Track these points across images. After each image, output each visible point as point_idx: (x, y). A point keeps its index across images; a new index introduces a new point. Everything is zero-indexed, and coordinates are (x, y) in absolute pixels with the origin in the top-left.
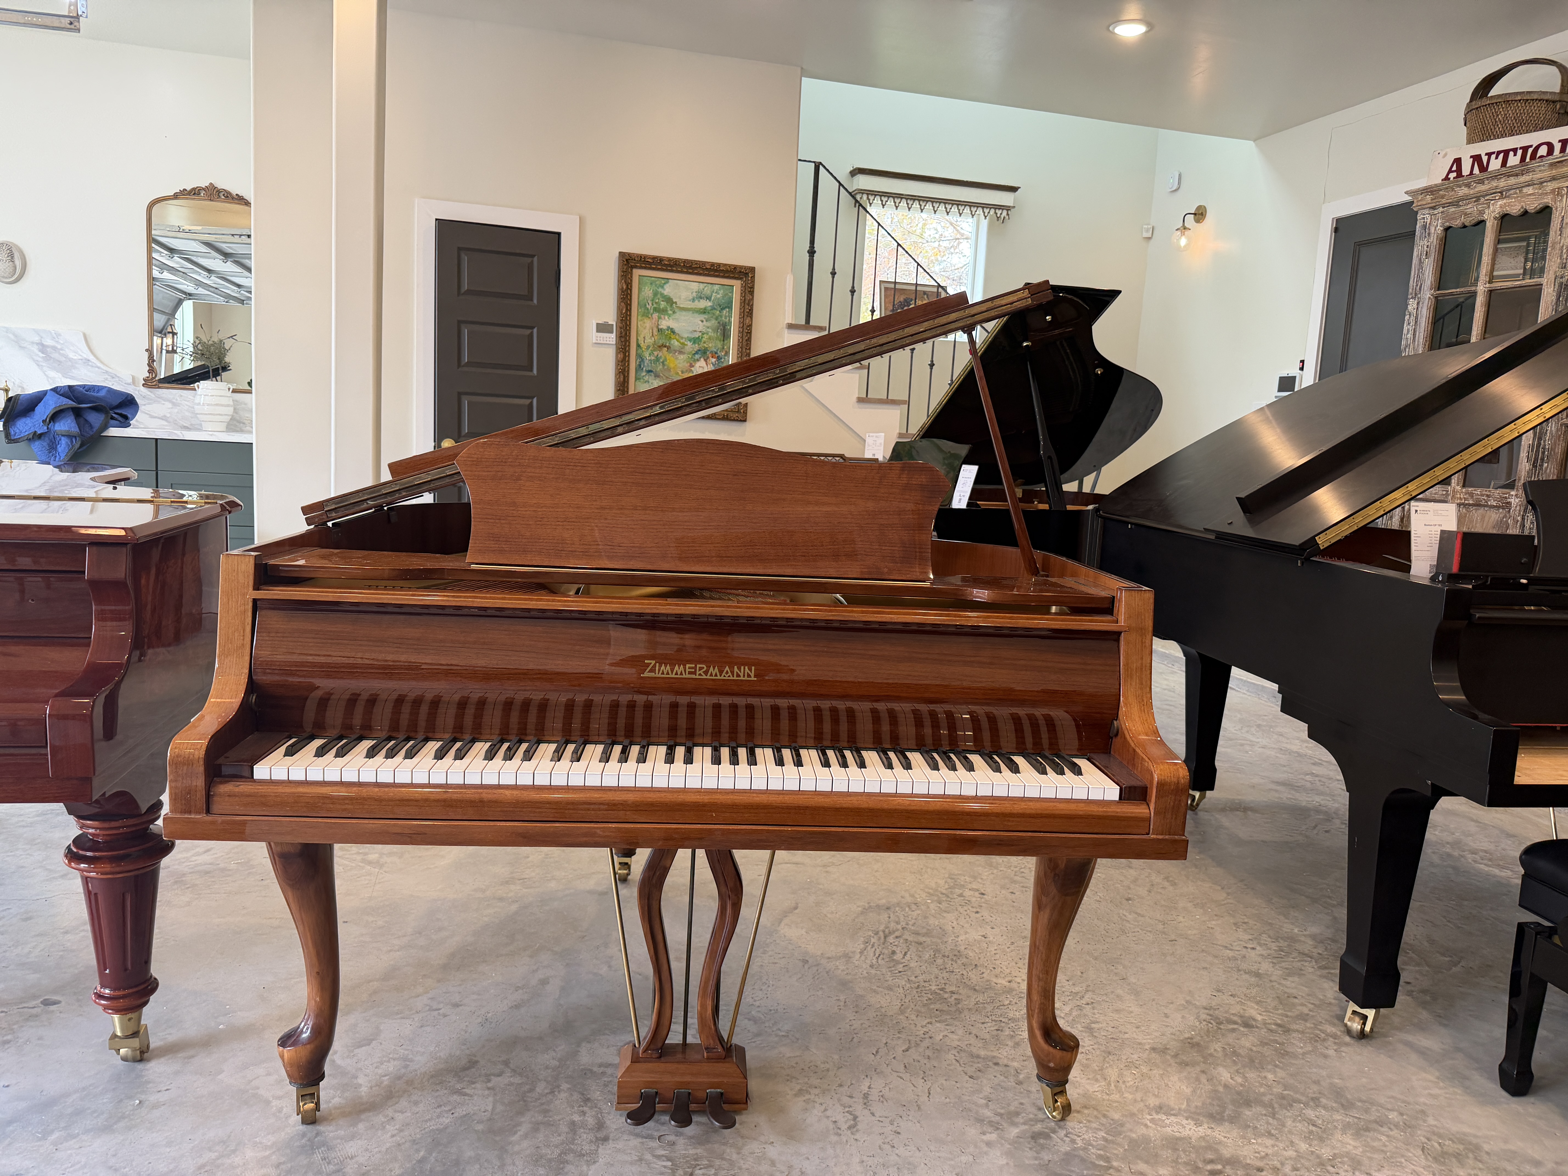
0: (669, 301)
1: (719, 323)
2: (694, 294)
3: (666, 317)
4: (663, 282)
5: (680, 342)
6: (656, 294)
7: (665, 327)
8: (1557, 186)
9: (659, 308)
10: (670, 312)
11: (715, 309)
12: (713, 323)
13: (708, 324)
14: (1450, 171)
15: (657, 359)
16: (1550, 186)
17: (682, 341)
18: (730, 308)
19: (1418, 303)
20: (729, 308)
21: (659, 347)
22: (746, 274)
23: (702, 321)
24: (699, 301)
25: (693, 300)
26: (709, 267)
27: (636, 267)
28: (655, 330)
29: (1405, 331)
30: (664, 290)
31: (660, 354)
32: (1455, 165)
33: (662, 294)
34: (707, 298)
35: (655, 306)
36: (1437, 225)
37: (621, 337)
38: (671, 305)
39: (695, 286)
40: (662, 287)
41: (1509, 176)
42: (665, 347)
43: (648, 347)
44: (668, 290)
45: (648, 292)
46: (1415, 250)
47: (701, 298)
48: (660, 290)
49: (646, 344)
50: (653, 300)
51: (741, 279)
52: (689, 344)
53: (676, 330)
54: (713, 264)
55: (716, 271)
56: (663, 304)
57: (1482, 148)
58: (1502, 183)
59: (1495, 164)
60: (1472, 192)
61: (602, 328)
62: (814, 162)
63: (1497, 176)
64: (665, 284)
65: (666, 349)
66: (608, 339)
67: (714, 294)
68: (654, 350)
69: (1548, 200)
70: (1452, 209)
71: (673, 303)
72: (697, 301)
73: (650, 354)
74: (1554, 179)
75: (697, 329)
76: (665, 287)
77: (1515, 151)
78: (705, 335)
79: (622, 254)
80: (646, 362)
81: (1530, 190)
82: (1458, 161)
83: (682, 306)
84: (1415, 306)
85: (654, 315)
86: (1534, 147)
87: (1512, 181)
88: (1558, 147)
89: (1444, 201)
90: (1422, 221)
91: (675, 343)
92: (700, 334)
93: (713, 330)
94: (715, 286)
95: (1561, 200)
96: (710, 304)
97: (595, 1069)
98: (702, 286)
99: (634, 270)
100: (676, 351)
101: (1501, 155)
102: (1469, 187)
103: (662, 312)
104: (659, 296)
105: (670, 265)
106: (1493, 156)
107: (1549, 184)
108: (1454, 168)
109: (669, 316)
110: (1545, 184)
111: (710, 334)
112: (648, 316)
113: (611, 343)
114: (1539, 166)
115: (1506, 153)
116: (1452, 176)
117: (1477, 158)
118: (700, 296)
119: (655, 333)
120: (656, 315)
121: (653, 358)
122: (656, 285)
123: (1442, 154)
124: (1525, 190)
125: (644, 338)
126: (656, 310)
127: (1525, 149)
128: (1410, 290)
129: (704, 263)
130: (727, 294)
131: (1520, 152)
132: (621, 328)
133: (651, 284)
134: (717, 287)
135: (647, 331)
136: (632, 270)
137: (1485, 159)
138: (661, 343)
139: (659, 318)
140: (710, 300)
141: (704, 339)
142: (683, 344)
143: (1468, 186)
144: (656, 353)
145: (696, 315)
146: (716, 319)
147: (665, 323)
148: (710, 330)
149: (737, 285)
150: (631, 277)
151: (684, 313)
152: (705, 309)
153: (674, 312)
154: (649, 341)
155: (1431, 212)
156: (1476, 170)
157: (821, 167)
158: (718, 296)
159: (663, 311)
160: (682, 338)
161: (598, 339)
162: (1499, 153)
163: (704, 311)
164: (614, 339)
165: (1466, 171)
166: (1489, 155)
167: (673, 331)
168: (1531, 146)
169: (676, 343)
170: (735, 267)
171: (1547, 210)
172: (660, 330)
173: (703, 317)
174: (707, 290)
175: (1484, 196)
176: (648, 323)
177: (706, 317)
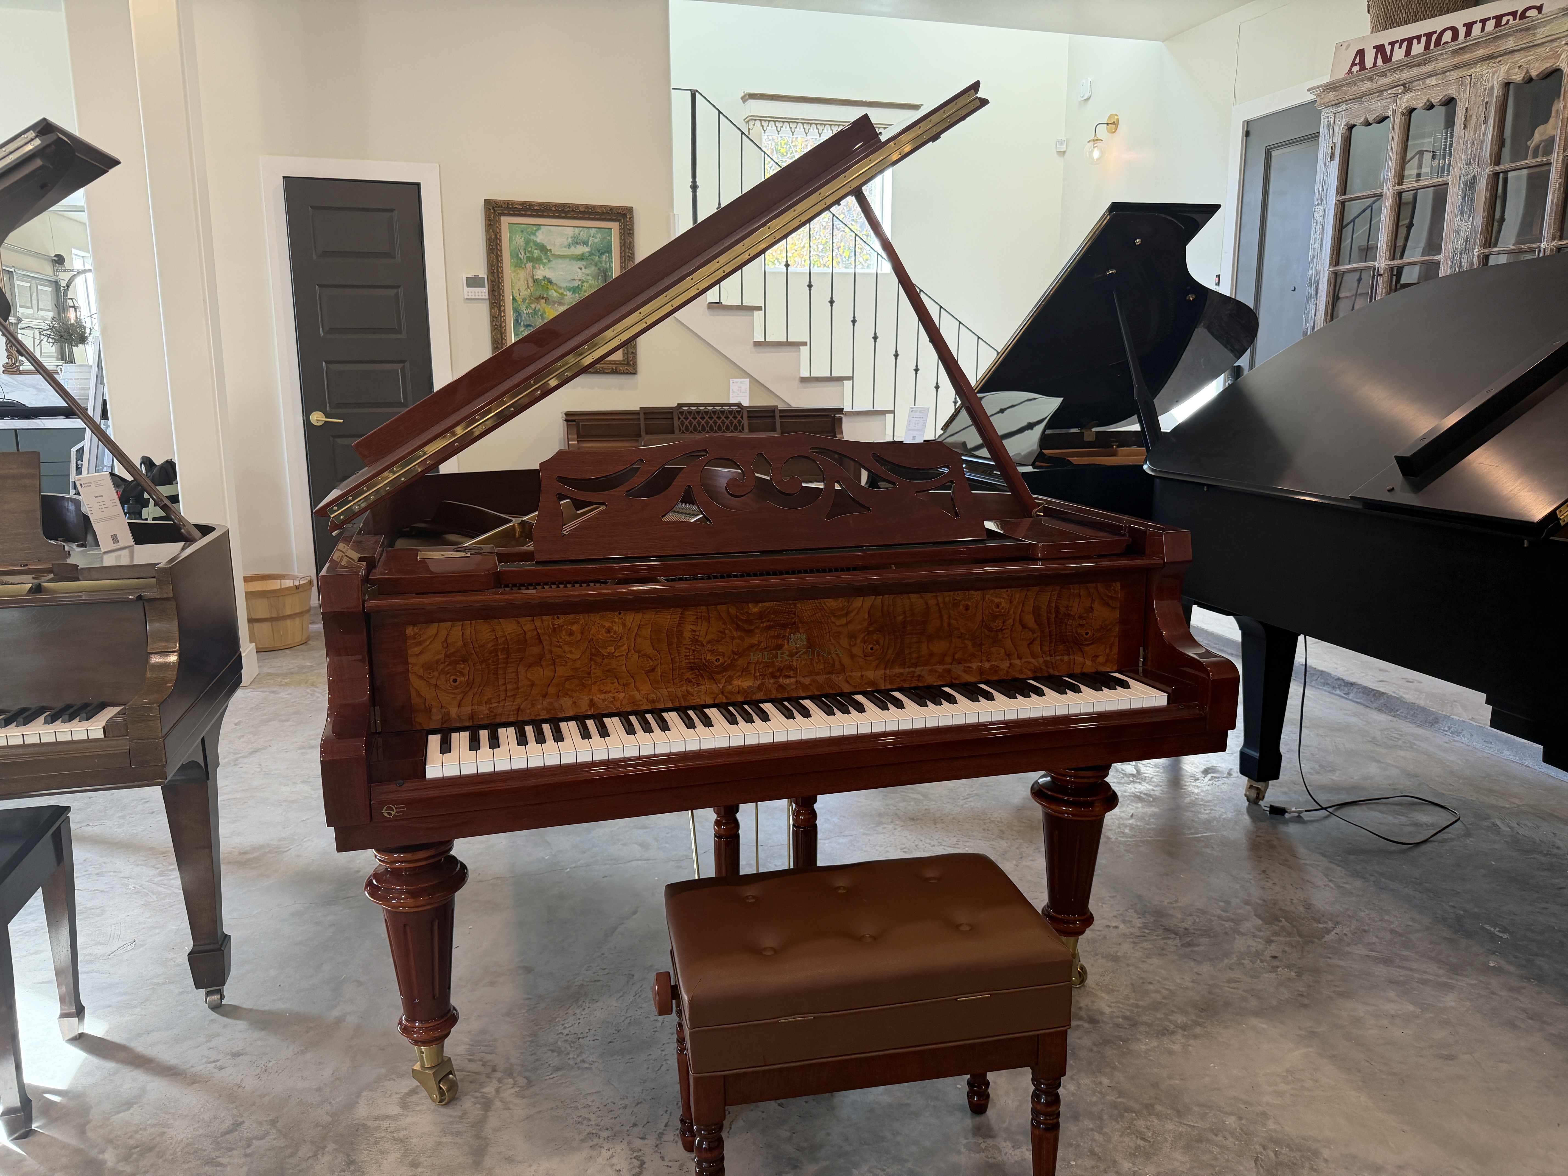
0: (543, 249)
1: (599, 269)
2: (570, 240)
3: (541, 267)
4: (535, 229)
5: (558, 293)
6: (527, 242)
7: (541, 278)
8: (1460, 75)
9: (533, 257)
10: (545, 261)
11: (593, 254)
12: (593, 269)
13: (588, 271)
14: (1353, 64)
15: (535, 312)
16: (1453, 75)
17: (560, 291)
18: (610, 252)
19: (1324, 210)
20: (608, 252)
21: (537, 299)
22: (624, 215)
23: (581, 269)
24: (575, 247)
25: (569, 246)
26: (582, 210)
27: (505, 215)
28: (530, 280)
29: (1312, 241)
30: (537, 237)
31: (538, 307)
32: (1358, 57)
33: (535, 243)
34: (584, 243)
35: (528, 255)
36: (1341, 124)
37: (493, 291)
38: (546, 254)
39: (570, 231)
40: (534, 234)
41: (1411, 67)
42: (543, 298)
43: (524, 300)
44: (540, 237)
45: (519, 240)
46: (1320, 152)
47: (577, 243)
48: (532, 237)
49: (522, 297)
50: (525, 249)
51: (619, 221)
52: (569, 294)
53: (554, 280)
54: (587, 206)
55: (591, 213)
56: (536, 253)
57: (1386, 37)
58: (1406, 75)
59: (1399, 54)
60: (1375, 86)
61: (473, 282)
62: (690, 90)
63: (1400, 68)
64: (536, 230)
65: (544, 301)
66: (480, 294)
67: (591, 239)
68: (531, 303)
69: (1452, 91)
70: (1356, 106)
71: (548, 250)
72: (573, 247)
73: (527, 307)
74: (1456, 67)
75: (576, 278)
76: (537, 234)
77: (1419, 38)
78: (585, 284)
79: (487, 202)
80: (524, 316)
81: (1432, 81)
82: (1361, 53)
83: (557, 253)
84: (1321, 213)
85: (527, 265)
86: (1438, 33)
87: (1415, 71)
88: (1462, 31)
89: (1347, 97)
90: (1327, 120)
91: (553, 294)
92: (580, 283)
93: (593, 277)
94: (592, 230)
95: (1465, 91)
96: (586, 249)
97: (369, 1123)
98: (577, 230)
99: (503, 218)
100: (554, 302)
101: (1405, 44)
102: (1372, 81)
103: (536, 261)
104: (532, 244)
105: (540, 210)
106: (1397, 46)
107: (1452, 73)
108: (1357, 61)
109: (544, 264)
110: (1448, 74)
111: (590, 282)
112: (521, 267)
113: (484, 297)
114: (1441, 54)
115: (1410, 41)
116: (1356, 69)
117: (1380, 49)
118: (576, 242)
119: (531, 284)
120: (529, 265)
121: (530, 311)
122: (527, 233)
123: (1344, 47)
124: (1428, 81)
125: (519, 290)
126: (530, 259)
127: (1429, 36)
128: (1316, 197)
129: (578, 206)
130: (605, 238)
131: (1424, 39)
132: (492, 281)
133: (522, 232)
134: (593, 231)
135: (522, 282)
136: (500, 219)
137: (1388, 49)
138: (538, 294)
139: (534, 268)
140: (587, 245)
141: (584, 288)
142: (562, 294)
143: (1370, 79)
144: (533, 306)
145: (574, 262)
146: (596, 265)
147: (540, 273)
148: (590, 278)
149: (615, 226)
150: (500, 225)
151: (560, 261)
152: (583, 255)
153: (549, 261)
154: (525, 293)
155: (1335, 109)
156: (1380, 62)
157: (697, 94)
158: (596, 240)
159: (538, 260)
160: (561, 288)
161: (470, 294)
162: (1402, 41)
163: (581, 258)
164: (487, 294)
165: (1369, 63)
166: (1392, 44)
167: (550, 281)
168: (1435, 32)
169: (555, 294)
170: (612, 208)
171: (1453, 102)
172: (535, 281)
173: (581, 264)
174: (584, 234)
175: (1386, 90)
176: (522, 274)
177: (585, 263)
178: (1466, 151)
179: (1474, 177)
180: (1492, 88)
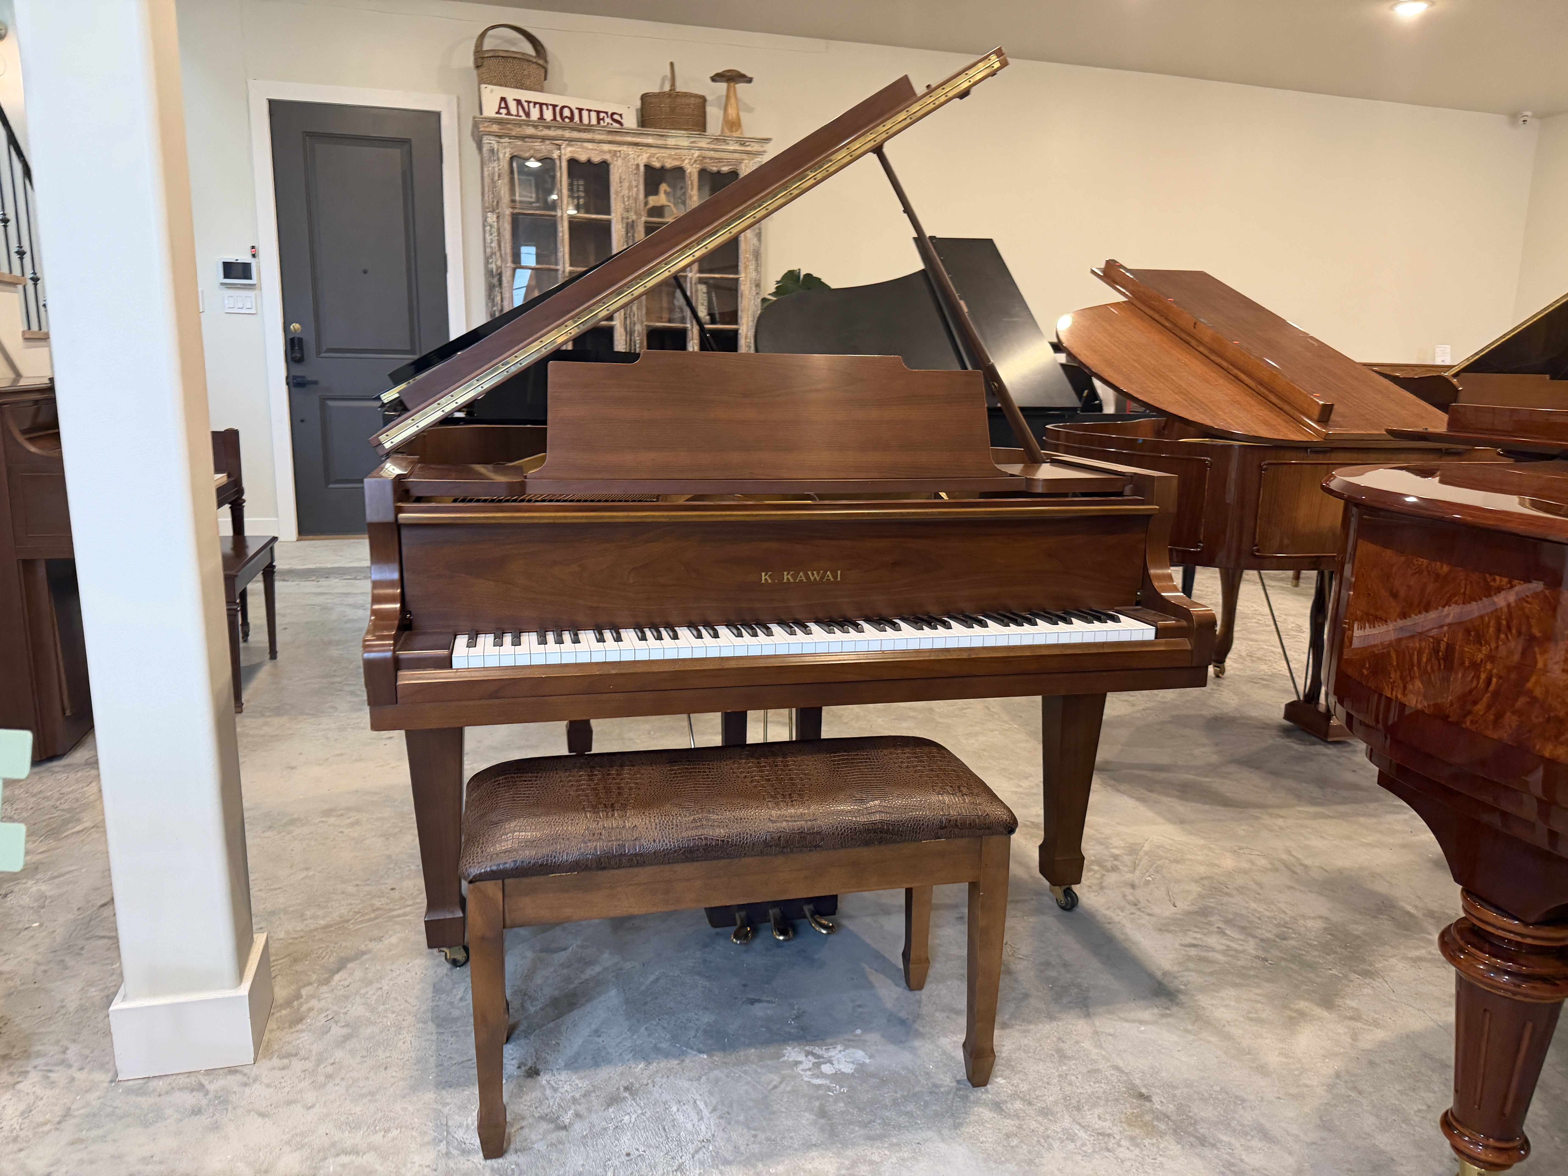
8: (613, 148)
14: (500, 108)
16: (606, 147)
19: (497, 218)
36: (502, 152)
41: (573, 130)
46: (486, 169)
57: (522, 95)
58: (567, 134)
60: (539, 133)
69: (607, 157)
70: (519, 143)
77: (546, 105)
81: (591, 145)
82: (503, 99)
86: (560, 107)
87: (576, 134)
88: (576, 112)
90: (490, 145)
95: (619, 160)
101: (537, 106)
102: (536, 129)
106: (532, 105)
107: (605, 145)
108: (503, 105)
110: (603, 145)
115: (541, 105)
116: (504, 111)
117: (519, 102)
124: (586, 144)
127: (554, 106)
131: (550, 108)
137: (525, 105)
155: (496, 139)
156: (521, 113)
162: (535, 103)
165: (514, 111)
166: (529, 102)
168: (558, 106)
171: (606, 165)
175: (550, 139)
178: (624, 203)
179: (633, 221)
180: (638, 165)
